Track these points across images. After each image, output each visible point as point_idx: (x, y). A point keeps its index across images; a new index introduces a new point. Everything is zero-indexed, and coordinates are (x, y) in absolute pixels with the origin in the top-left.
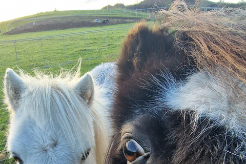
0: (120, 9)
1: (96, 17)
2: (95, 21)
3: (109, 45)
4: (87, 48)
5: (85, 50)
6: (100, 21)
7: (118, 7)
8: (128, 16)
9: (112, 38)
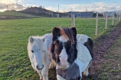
0: (14, 12)
1: (3, 15)
2: (3, 17)
3: (15, 29)
4: (4, 30)
5: (3, 31)
6: (5, 17)
7: (13, 12)
8: (19, 16)
9: (15, 26)
